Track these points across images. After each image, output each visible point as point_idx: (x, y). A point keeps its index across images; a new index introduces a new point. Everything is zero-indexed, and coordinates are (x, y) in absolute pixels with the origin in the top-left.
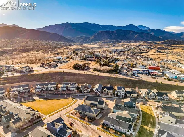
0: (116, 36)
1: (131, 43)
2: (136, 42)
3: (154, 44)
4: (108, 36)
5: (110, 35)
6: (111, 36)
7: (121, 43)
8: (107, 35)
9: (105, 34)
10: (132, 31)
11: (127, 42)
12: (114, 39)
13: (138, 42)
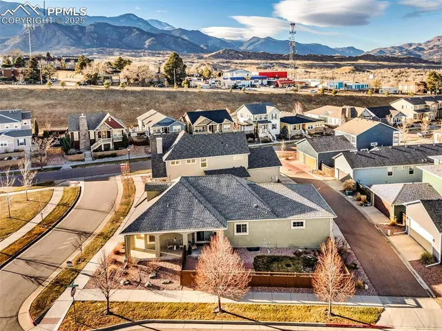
0: (93, 38)
1: (141, 56)
2: (153, 55)
3: (198, 59)
4: (71, 38)
5: (78, 37)
6: (80, 39)
7: (113, 55)
8: (67, 35)
9: (58, 33)
10: (138, 29)
11: (129, 54)
12: (89, 47)
13: (159, 54)
